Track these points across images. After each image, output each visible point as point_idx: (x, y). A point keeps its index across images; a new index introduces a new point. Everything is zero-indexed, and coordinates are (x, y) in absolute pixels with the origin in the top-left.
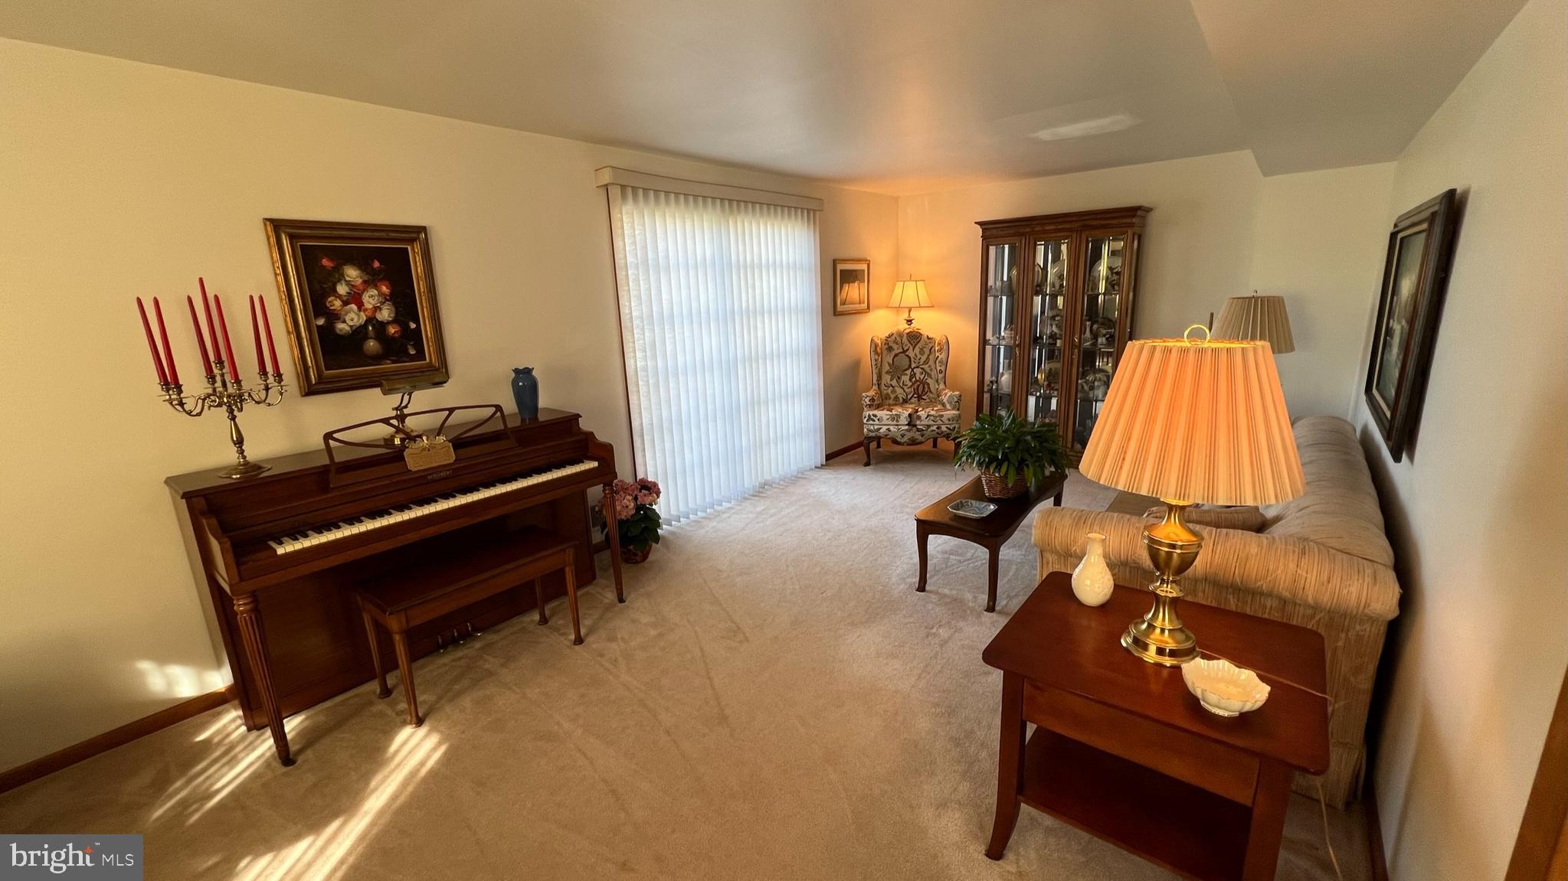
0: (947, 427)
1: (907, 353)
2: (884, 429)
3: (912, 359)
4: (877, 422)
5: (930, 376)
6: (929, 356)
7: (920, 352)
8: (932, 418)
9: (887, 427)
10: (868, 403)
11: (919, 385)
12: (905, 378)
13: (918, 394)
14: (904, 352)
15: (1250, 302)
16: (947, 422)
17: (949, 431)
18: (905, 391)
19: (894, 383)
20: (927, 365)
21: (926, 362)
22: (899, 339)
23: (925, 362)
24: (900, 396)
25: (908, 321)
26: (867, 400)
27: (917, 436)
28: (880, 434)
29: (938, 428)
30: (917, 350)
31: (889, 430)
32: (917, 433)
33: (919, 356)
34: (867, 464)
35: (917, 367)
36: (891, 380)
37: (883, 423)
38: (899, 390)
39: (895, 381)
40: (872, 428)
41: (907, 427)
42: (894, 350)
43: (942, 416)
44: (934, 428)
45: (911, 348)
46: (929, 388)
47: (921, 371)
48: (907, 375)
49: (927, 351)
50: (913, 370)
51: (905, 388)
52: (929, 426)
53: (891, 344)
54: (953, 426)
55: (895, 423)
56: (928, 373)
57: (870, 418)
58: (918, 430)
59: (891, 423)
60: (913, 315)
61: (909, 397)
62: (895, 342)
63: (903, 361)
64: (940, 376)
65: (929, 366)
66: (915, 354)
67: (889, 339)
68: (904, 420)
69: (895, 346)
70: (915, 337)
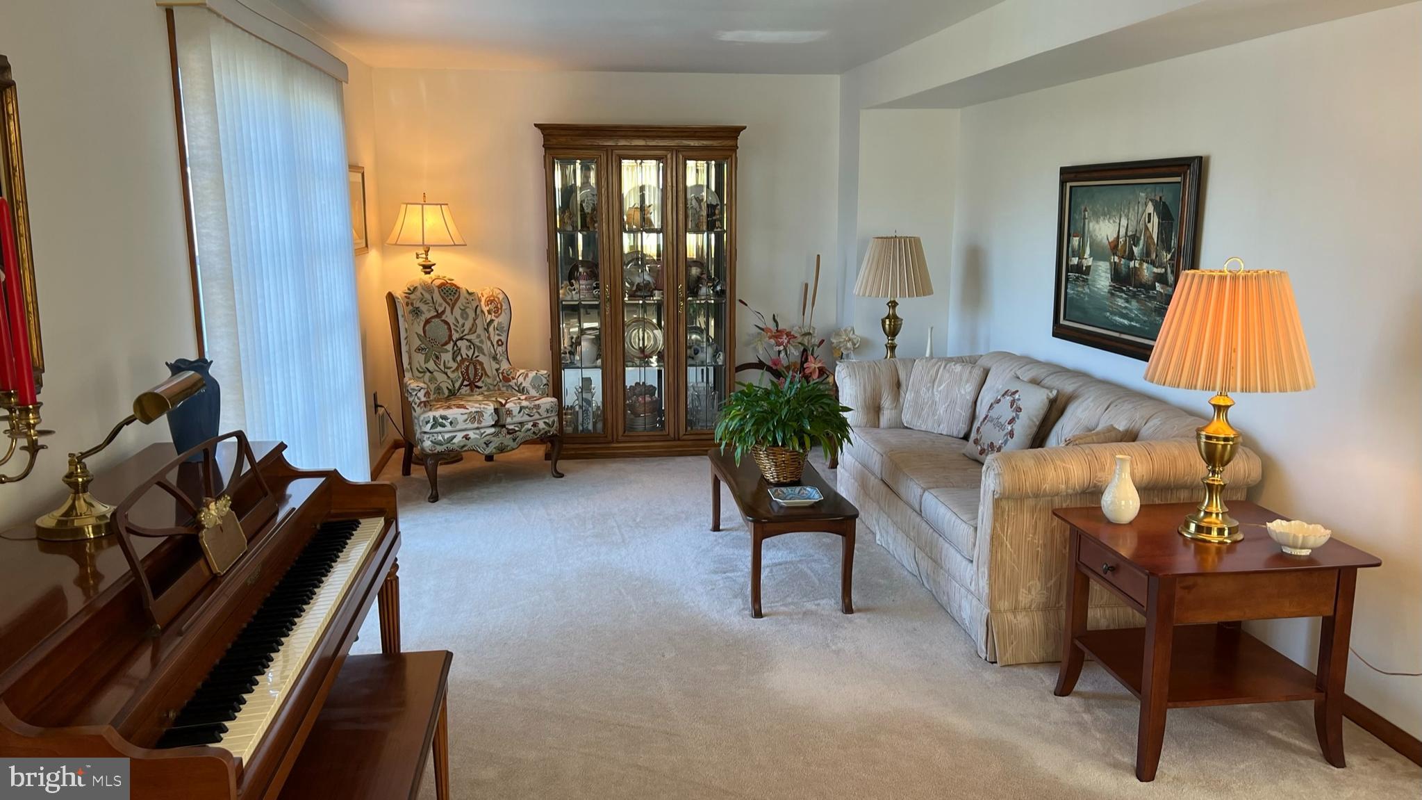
0: (545, 423)
1: (444, 317)
2: (460, 436)
3: (452, 327)
4: (449, 428)
5: (481, 350)
6: (475, 320)
7: (462, 316)
8: (527, 411)
9: (465, 433)
10: (423, 399)
11: (468, 367)
12: (447, 357)
13: (469, 380)
14: (439, 315)
15: (895, 242)
16: (545, 415)
17: (547, 428)
18: (448, 377)
19: (431, 365)
20: (475, 334)
21: (473, 330)
22: (427, 296)
23: (470, 330)
24: (444, 386)
25: (425, 267)
26: (421, 394)
27: (507, 440)
28: (455, 447)
29: (535, 425)
30: (457, 311)
31: (467, 437)
32: (508, 436)
33: (461, 321)
34: (434, 499)
35: (461, 339)
36: (426, 361)
37: (458, 427)
38: (440, 377)
39: (431, 362)
40: (440, 438)
41: (493, 430)
42: (422, 312)
43: (538, 407)
44: (529, 426)
45: (448, 309)
46: (483, 369)
47: (468, 344)
48: (447, 351)
49: (471, 314)
50: (455, 344)
51: (449, 372)
52: (522, 424)
53: (417, 304)
54: (551, 419)
55: (476, 425)
56: (478, 347)
57: (436, 423)
58: (510, 432)
59: (470, 426)
60: (433, 256)
61: (457, 385)
62: (422, 300)
63: (440, 332)
64: (500, 349)
65: (479, 336)
66: (456, 319)
67: (412, 296)
68: (489, 419)
69: (424, 308)
70: (449, 291)
